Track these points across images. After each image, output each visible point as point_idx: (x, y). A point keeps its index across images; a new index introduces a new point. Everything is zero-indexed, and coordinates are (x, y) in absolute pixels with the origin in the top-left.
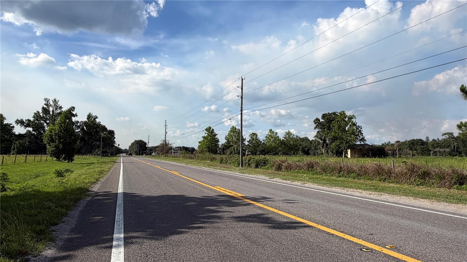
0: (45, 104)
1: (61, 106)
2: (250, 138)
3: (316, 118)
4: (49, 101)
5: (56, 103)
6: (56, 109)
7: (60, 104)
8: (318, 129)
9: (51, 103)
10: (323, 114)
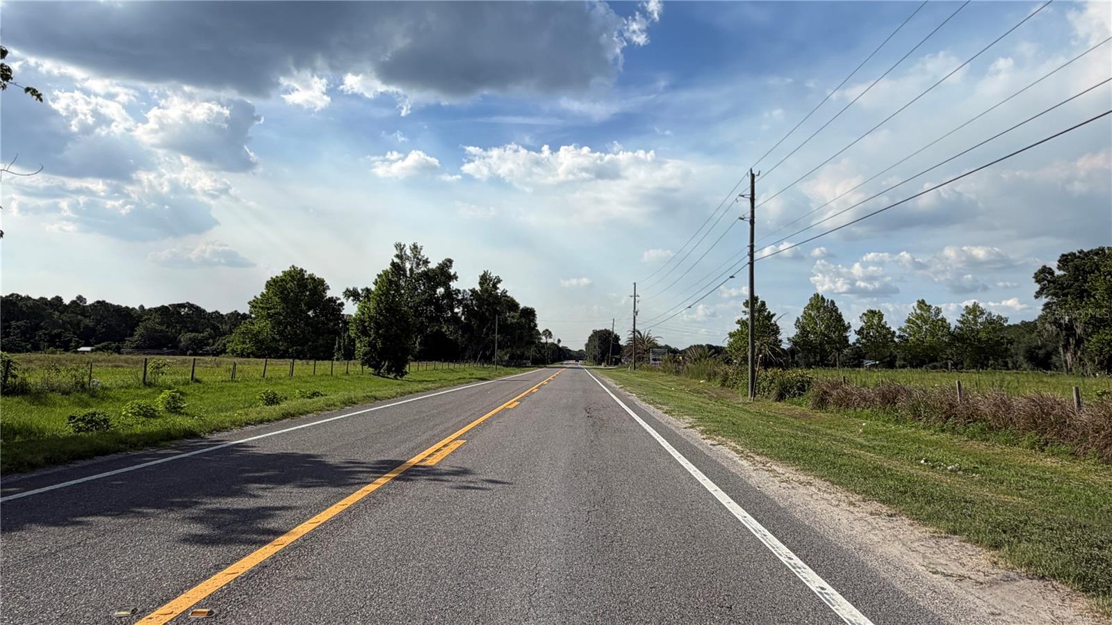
0: (397, 256)
1: (427, 259)
2: (864, 324)
3: (1040, 268)
4: (403, 248)
5: (416, 251)
6: (418, 264)
7: (425, 254)
8: (1046, 297)
9: (408, 252)
10: (1063, 255)
